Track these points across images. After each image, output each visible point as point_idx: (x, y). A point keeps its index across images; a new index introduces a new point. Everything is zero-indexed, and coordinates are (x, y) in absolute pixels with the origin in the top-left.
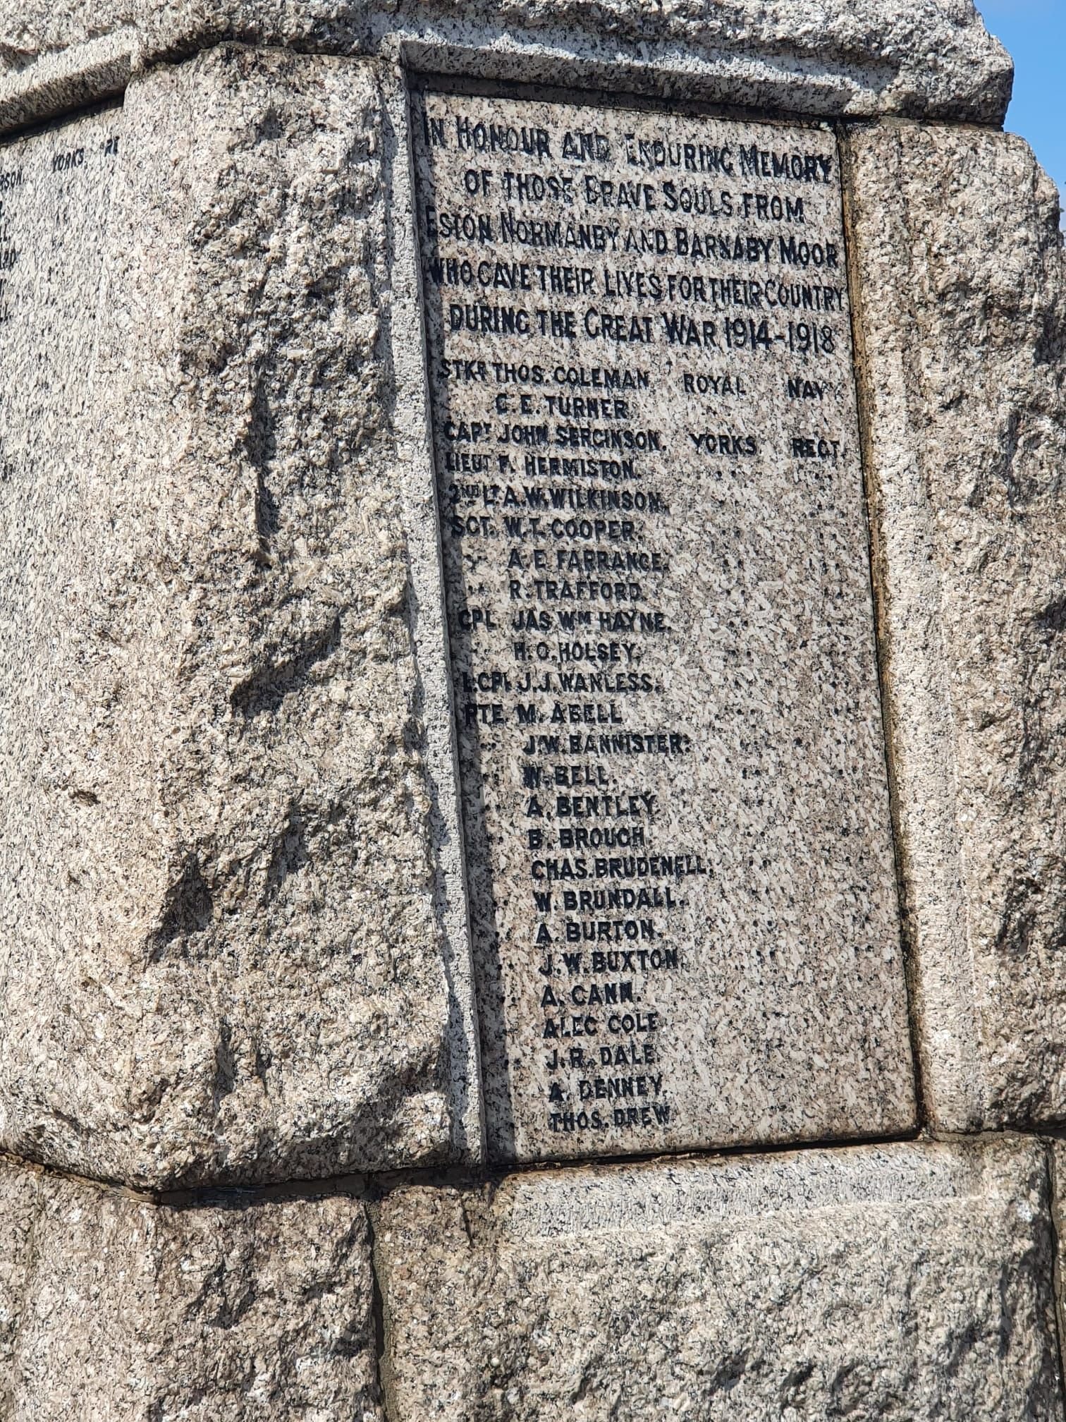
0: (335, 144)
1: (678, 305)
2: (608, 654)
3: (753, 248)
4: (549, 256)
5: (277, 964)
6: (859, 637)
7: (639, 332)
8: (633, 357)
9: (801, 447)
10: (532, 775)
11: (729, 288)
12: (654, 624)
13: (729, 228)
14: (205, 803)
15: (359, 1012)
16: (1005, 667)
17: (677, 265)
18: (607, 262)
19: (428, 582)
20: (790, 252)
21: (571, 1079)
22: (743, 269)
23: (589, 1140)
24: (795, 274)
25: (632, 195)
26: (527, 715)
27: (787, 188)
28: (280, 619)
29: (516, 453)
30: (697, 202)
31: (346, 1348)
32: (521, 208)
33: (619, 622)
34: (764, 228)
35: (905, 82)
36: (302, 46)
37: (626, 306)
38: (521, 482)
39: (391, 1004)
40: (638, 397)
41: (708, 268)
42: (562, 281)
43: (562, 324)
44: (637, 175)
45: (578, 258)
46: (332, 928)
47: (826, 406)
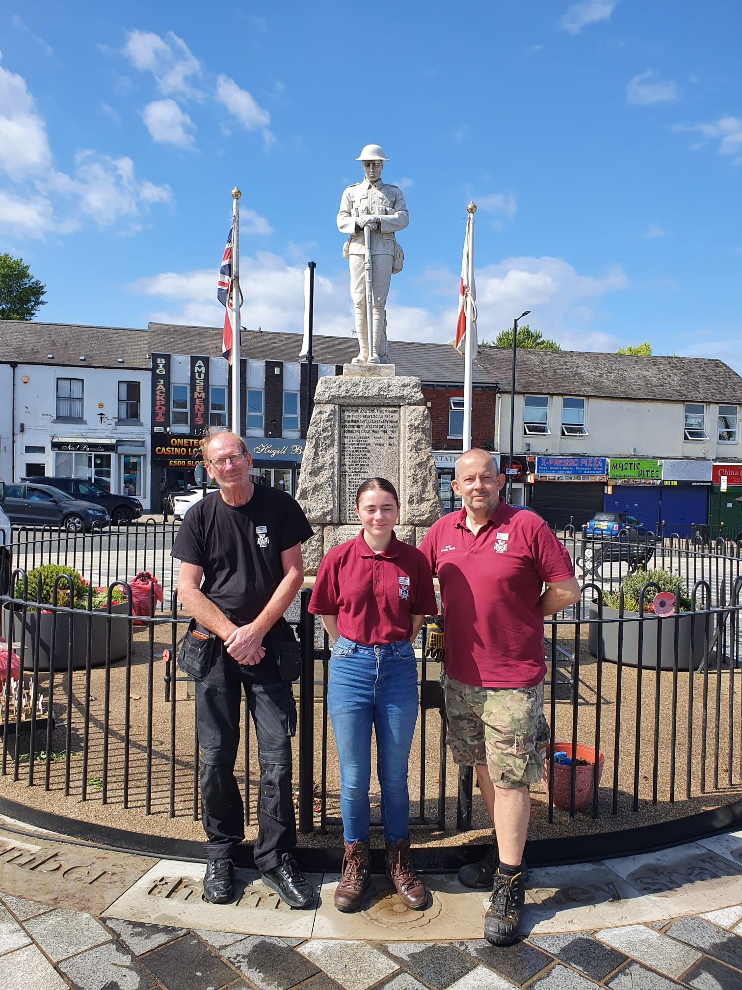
0: (327, 414)
1: (375, 429)
2: (361, 469)
3: (386, 421)
4: (357, 424)
5: (313, 500)
6: (396, 467)
7: (369, 432)
8: (367, 435)
9: (390, 445)
10: (349, 482)
11: (382, 426)
12: (368, 465)
13: (382, 419)
14: (306, 484)
15: (321, 506)
16: (412, 470)
17: (375, 424)
18: (366, 424)
19: (336, 461)
20: (391, 422)
21: (352, 515)
22: (384, 424)
23: (353, 522)
24: (391, 424)
25: (369, 417)
26: (349, 475)
27: (391, 414)
28: (316, 465)
29: (351, 446)
30: (379, 417)
31: (318, 541)
32: (354, 419)
33: (363, 465)
34: (387, 419)
35: (407, 401)
36: (325, 404)
37: (367, 429)
38: (351, 450)
39: (325, 505)
40: (368, 439)
41: (378, 424)
42: (359, 427)
43: (358, 432)
44: (370, 414)
45: (361, 424)
46: (320, 497)
47: (394, 439)
